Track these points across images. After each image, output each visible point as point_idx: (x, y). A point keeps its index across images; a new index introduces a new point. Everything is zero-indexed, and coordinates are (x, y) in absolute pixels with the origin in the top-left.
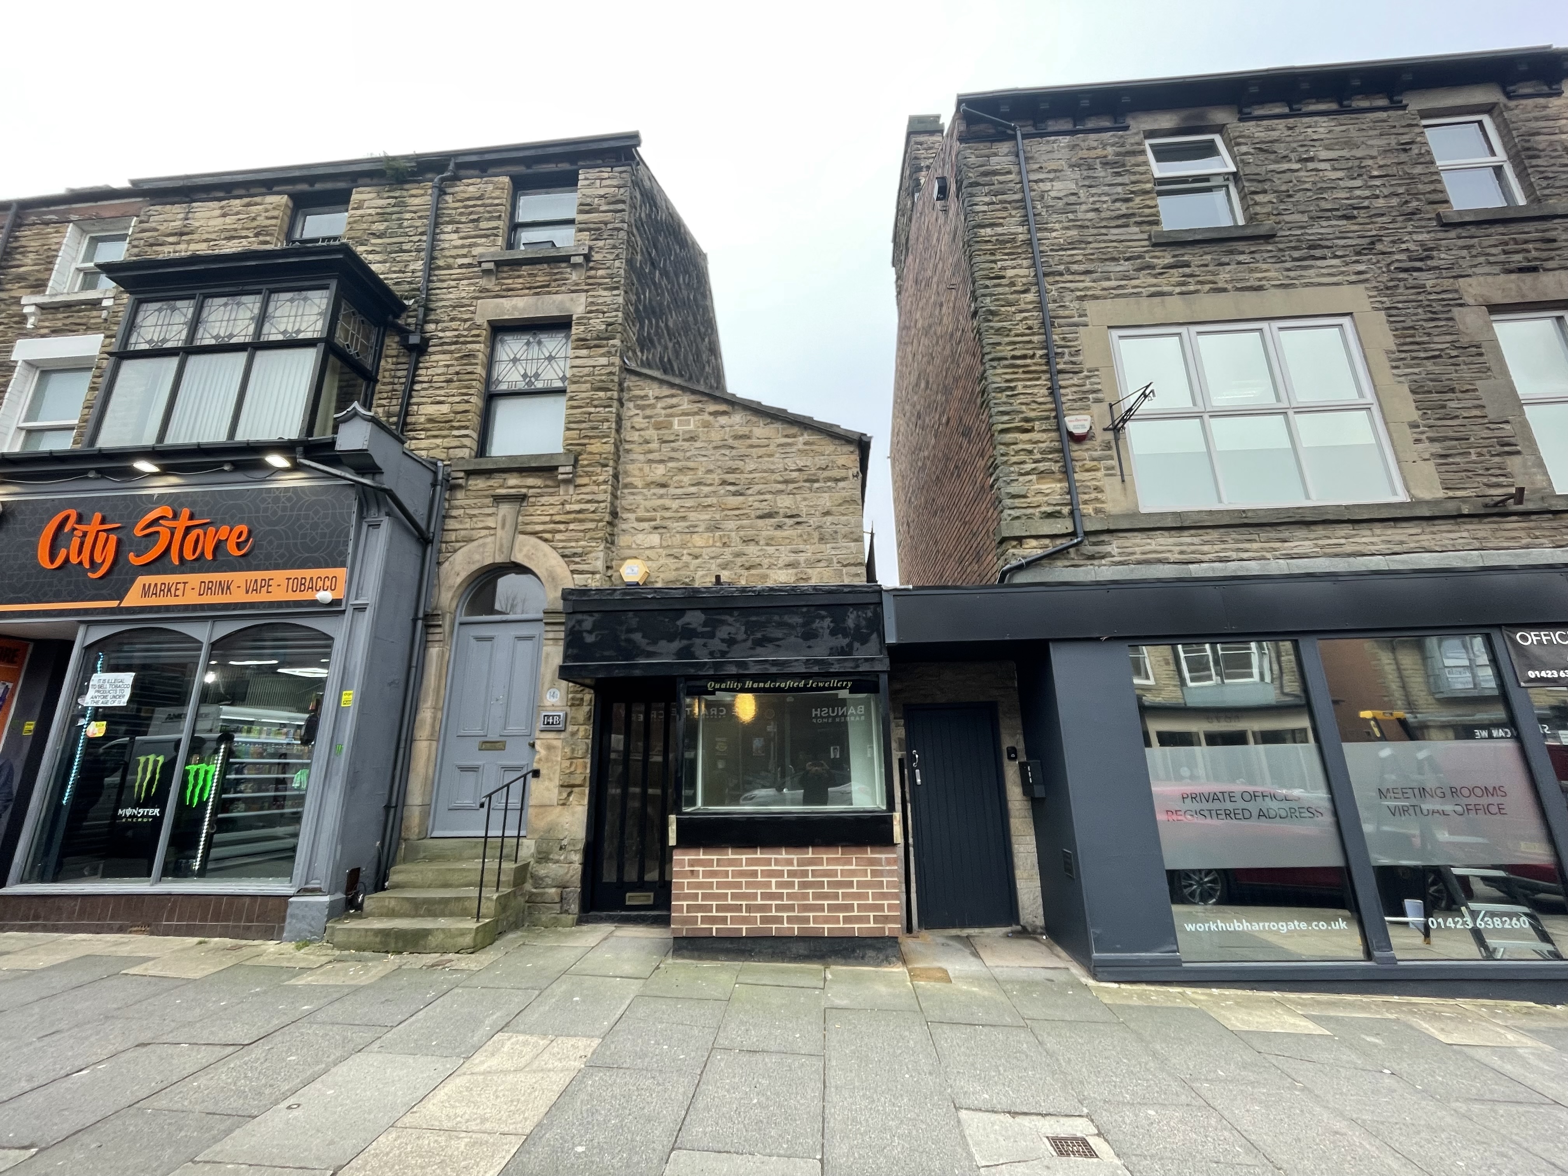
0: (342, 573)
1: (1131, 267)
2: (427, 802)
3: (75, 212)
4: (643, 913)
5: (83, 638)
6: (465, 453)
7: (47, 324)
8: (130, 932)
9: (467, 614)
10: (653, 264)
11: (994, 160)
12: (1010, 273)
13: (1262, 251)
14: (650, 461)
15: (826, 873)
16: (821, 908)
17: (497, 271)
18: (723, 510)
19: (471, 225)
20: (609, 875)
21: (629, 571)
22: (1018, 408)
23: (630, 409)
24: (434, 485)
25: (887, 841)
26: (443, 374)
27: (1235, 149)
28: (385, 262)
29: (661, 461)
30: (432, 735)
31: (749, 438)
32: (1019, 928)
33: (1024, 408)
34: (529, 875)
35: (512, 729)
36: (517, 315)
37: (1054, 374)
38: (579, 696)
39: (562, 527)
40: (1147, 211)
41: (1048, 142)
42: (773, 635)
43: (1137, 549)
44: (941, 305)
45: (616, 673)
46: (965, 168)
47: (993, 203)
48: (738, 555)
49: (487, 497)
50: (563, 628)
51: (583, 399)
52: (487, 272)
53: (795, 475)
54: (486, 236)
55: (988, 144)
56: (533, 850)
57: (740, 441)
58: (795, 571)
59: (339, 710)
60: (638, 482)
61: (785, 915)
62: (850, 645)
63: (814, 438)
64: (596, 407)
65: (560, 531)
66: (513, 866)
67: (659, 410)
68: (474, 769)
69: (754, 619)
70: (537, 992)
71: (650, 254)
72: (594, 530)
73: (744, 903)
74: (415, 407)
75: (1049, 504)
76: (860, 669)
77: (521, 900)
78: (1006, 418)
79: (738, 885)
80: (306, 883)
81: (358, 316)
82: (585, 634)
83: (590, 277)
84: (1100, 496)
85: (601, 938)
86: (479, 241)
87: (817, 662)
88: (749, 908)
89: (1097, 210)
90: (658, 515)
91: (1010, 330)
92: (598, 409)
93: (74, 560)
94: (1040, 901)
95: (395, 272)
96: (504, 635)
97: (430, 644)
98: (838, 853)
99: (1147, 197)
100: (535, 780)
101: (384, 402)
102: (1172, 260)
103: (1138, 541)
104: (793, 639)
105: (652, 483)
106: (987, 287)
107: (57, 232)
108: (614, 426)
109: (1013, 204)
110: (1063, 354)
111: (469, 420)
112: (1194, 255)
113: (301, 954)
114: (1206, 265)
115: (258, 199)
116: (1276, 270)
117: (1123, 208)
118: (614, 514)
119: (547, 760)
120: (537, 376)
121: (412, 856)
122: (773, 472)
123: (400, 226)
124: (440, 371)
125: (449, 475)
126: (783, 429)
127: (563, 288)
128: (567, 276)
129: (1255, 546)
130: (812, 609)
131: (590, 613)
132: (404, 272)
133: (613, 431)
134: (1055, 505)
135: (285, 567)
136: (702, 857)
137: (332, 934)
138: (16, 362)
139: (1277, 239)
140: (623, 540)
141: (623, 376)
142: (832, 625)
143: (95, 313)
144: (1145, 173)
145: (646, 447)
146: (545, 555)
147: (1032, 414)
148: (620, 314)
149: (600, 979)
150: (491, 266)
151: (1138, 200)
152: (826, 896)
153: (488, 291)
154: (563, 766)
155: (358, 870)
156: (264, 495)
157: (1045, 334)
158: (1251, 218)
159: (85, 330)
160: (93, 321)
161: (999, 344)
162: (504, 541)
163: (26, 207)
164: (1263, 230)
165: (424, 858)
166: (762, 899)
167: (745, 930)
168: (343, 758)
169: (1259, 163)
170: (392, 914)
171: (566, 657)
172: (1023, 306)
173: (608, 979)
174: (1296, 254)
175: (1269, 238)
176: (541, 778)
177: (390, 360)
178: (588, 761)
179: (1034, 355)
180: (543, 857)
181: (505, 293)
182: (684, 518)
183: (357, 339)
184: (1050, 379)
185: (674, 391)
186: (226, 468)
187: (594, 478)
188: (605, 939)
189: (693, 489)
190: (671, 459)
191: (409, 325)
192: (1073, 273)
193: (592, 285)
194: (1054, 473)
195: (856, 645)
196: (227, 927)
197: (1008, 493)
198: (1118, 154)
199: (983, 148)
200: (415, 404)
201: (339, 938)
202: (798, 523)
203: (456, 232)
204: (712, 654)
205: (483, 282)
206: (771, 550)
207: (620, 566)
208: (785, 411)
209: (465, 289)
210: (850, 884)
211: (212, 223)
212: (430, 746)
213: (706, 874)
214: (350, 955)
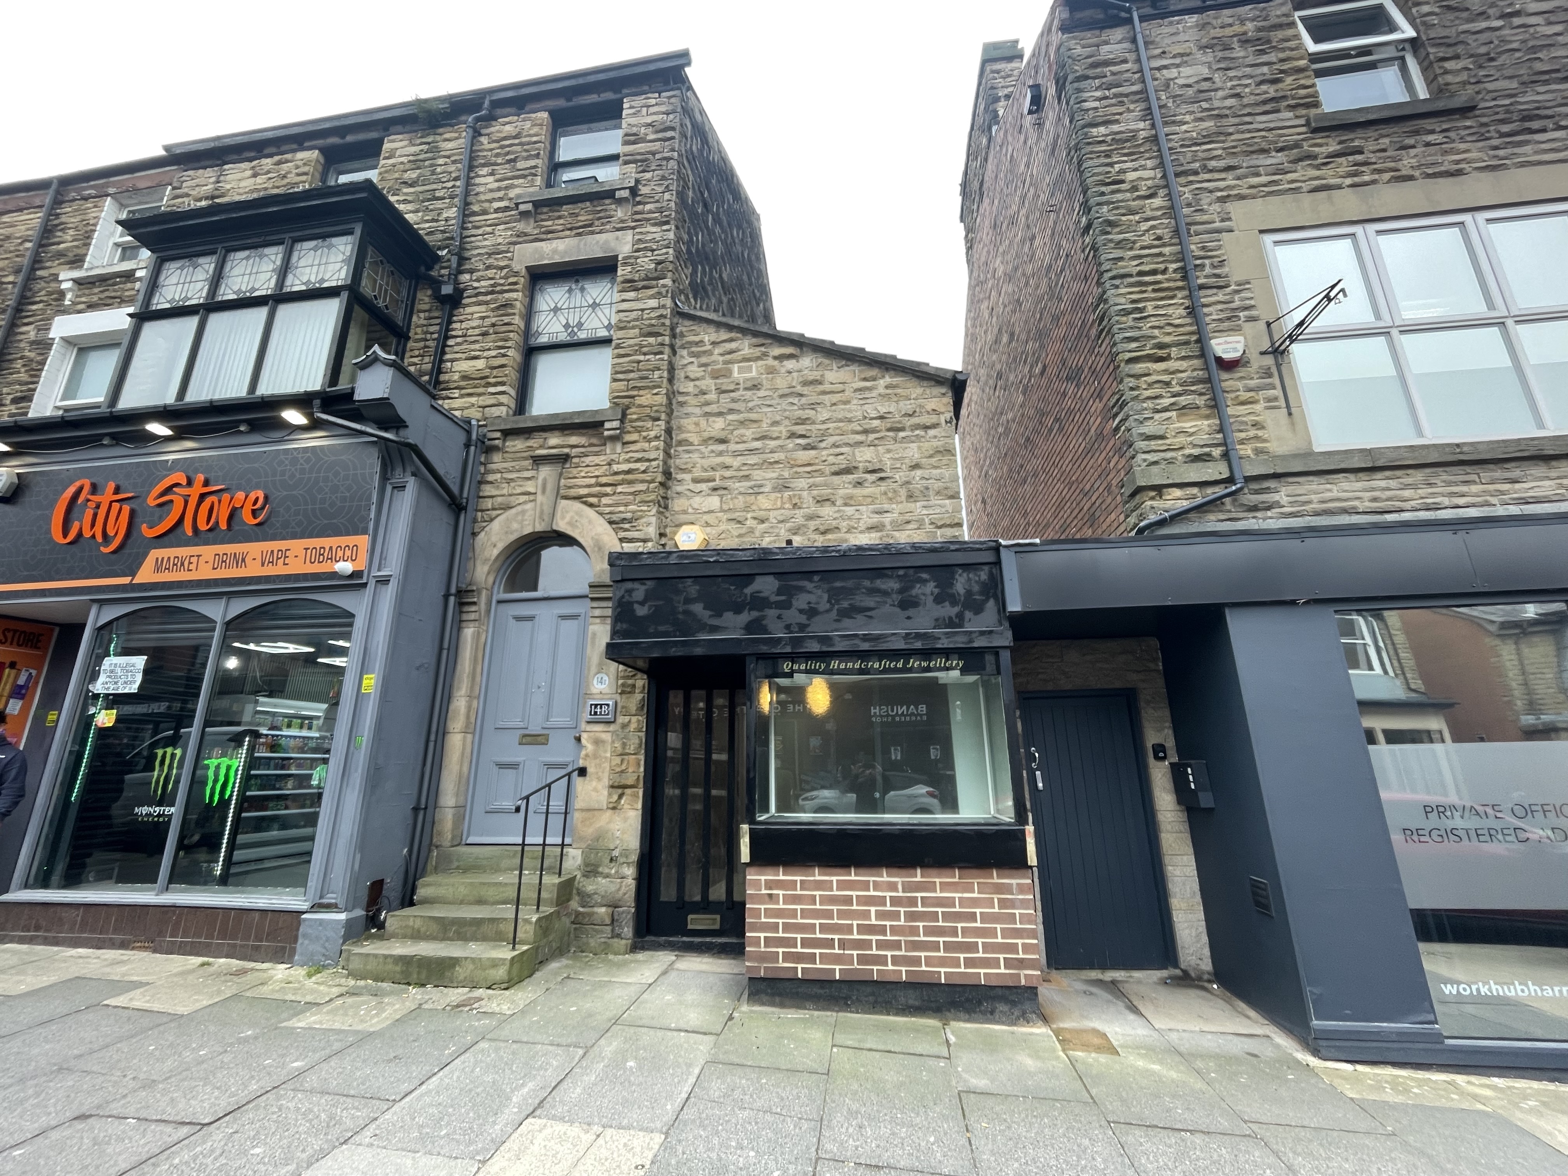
0: (363, 541)
1: (1285, 159)
2: (461, 803)
3: (114, 184)
4: (708, 939)
5: (95, 619)
6: (502, 411)
7: (83, 299)
8: (133, 949)
9: (505, 592)
10: (705, 205)
11: (1105, 49)
12: (1131, 176)
13: (1458, 128)
14: (707, 414)
15: (940, 902)
16: (935, 946)
17: (536, 213)
18: (792, 466)
19: (507, 166)
20: (668, 893)
21: (685, 538)
22: (1149, 332)
23: (684, 357)
24: (467, 446)
25: (1018, 862)
26: (478, 327)
27: (1414, 10)
28: (416, 211)
29: (720, 414)
30: (467, 726)
31: (820, 383)
32: (1178, 972)
33: (1156, 332)
34: (575, 891)
35: (557, 720)
36: (557, 259)
37: (1192, 290)
38: (630, 682)
39: (608, 490)
40: (1303, 92)
41: (1171, 23)
42: (863, 604)
43: (1313, 497)
44: (1033, 238)
45: (673, 652)
46: (1070, 61)
47: (1106, 98)
48: (810, 518)
49: (525, 459)
50: (610, 604)
51: (630, 346)
52: (525, 215)
53: (876, 423)
54: (524, 177)
55: (1097, 32)
56: (579, 861)
57: (811, 388)
58: (879, 534)
59: (359, 696)
60: (694, 438)
61: (889, 954)
62: (960, 616)
63: (897, 380)
64: (645, 354)
65: (607, 495)
66: (556, 880)
67: (716, 357)
68: (514, 766)
69: (838, 584)
70: (581, 1052)
71: (702, 194)
72: (645, 492)
73: (836, 937)
74: (449, 364)
75: (1195, 446)
76: (975, 645)
77: (566, 921)
78: (1134, 345)
79: (828, 914)
80: (321, 897)
81: (387, 265)
82: (636, 606)
83: (637, 213)
84: (1260, 433)
85: (659, 972)
86: (516, 182)
87: (918, 636)
88: (843, 944)
89: (1237, 95)
90: (717, 475)
91: (1134, 242)
92: (648, 357)
93: (87, 534)
94: (1205, 939)
95: (427, 221)
96: (546, 614)
97: (464, 624)
98: (955, 877)
99: (1301, 75)
100: (581, 779)
101: (415, 360)
102: (1338, 147)
103: (1314, 487)
104: (887, 609)
105: (710, 438)
106: (1103, 194)
107: (95, 207)
108: (665, 374)
109: (1131, 97)
110: (1203, 266)
111: (506, 375)
112: (1366, 139)
113: (310, 983)
114: (1384, 150)
115: (288, 156)
116: (1480, 150)
117: (1271, 91)
118: (667, 474)
119: (595, 756)
120: (580, 325)
121: (445, 866)
122: (850, 421)
123: (433, 173)
124: (474, 323)
125: (484, 436)
126: (860, 371)
127: (608, 227)
128: (613, 213)
129: (1474, 488)
130: (911, 571)
131: (641, 580)
132: (437, 221)
133: (665, 381)
134: (1202, 446)
135: (302, 536)
136: (781, 877)
137: (348, 960)
138: (53, 339)
139: (1477, 112)
140: (677, 504)
141: (675, 320)
142: (936, 591)
143: (129, 285)
144: (1296, 49)
145: (702, 399)
146: (590, 522)
147: (1167, 339)
148: (671, 251)
149: (660, 1034)
150: (529, 207)
151: (1289, 80)
152: (941, 932)
153: (526, 235)
154: (614, 763)
155: (381, 882)
156: (282, 457)
157: (1180, 244)
158: (1438, 90)
159: (119, 303)
160: (127, 293)
161: (1121, 259)
162: (545, 508)
163: (67, 182)
164: (1458, 102)
165: (458, 868)
166: (858, 933)
167: (837, 971)
168: (363, 752)
169: (1448, 24)
170: (417, 936)
171: (614, 633)
172: (1149, 213)
173: (669, 1033)
174: (1505, 128)
175: (1466, 111)
176: (588, 778)
177: (422, 315)
178: (642, 757)
179: (1166, 269)
180: (591, 870)
181: (544, 236)
182: (747, 477)
183: (386, 291)
184: (1190, 297)
185: (733, 335)
186: (242, 428)
187: (644, 434)
188: (665, 973)
189: (757, 444)
190: (731, 411)
191: (442, 276)
192: (1211, 171)
193: (639, 221)
194: (1198, 408)
195: (968, 614)
196: (235, 946)
197: (1141, 434)
198: (1259, 29)
199: (1090, 37)
200: (448, 361)
201: (356, 964)
202: (882, 479)
203: (492, 174)
204: (788, 627)
205: (521, 226)
206: (849, 510)
207: (675, 533)
208: (862, 350)
209: (502, 235)
210: (972, 917)
211: (243, 184)
212: (464, 739)
213: (788, 899)
214: (366, 987)
